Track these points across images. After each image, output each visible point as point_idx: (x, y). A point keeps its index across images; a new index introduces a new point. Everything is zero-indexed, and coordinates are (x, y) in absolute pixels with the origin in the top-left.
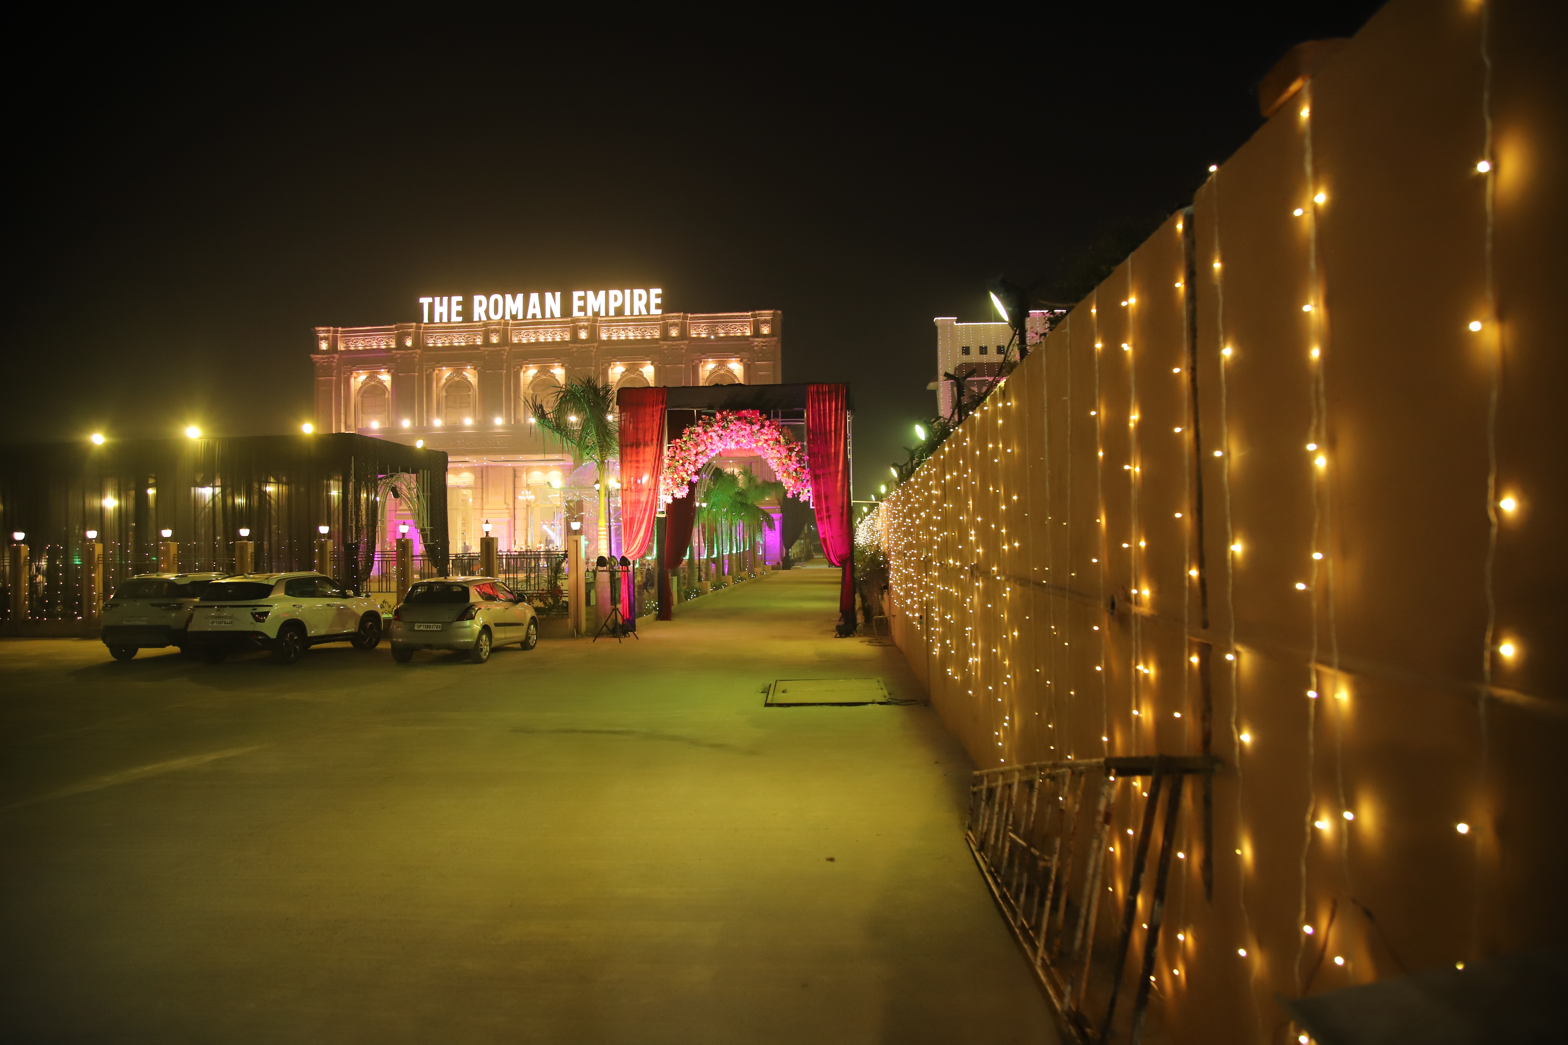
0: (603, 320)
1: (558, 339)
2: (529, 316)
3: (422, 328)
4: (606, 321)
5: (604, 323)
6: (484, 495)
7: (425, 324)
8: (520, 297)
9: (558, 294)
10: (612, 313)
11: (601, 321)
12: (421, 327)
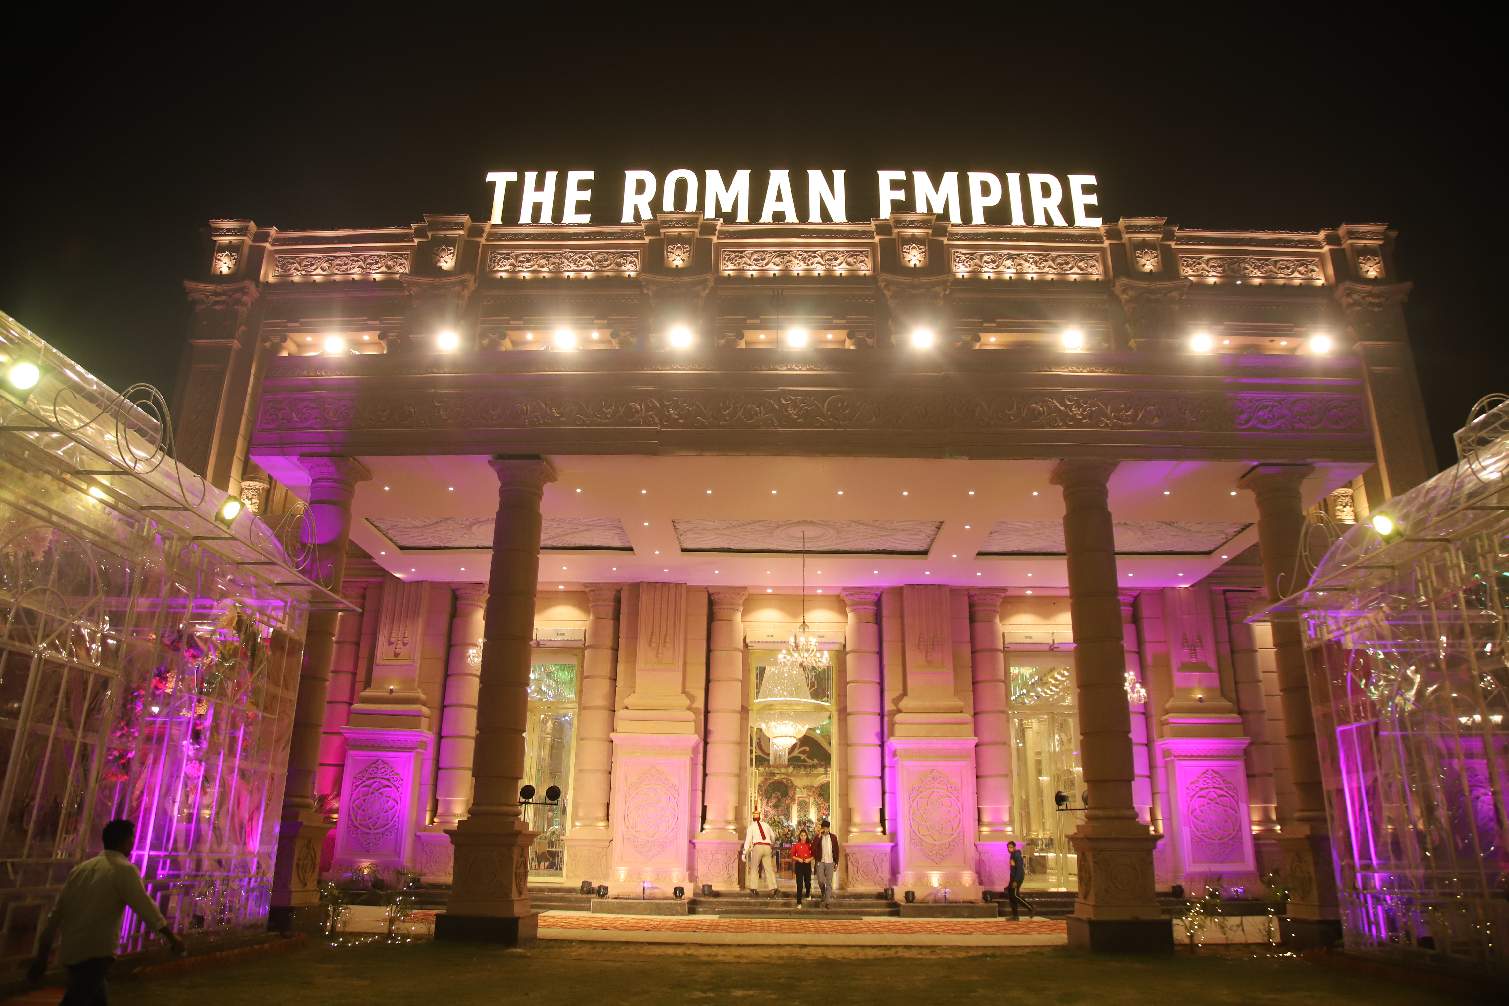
0: (957, 234)
1: (841, 270)
2: (766, 216)
3: (485, 235)
4: (965, 234)
5: (960, 239)
6: (621, 667)
7: (494, 226)
8: (742, 178)
9: (839, 176)
10: (978, 218)
11: (952, 234)
12: (482, 230)
